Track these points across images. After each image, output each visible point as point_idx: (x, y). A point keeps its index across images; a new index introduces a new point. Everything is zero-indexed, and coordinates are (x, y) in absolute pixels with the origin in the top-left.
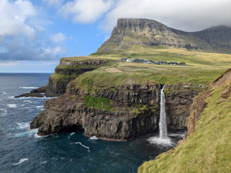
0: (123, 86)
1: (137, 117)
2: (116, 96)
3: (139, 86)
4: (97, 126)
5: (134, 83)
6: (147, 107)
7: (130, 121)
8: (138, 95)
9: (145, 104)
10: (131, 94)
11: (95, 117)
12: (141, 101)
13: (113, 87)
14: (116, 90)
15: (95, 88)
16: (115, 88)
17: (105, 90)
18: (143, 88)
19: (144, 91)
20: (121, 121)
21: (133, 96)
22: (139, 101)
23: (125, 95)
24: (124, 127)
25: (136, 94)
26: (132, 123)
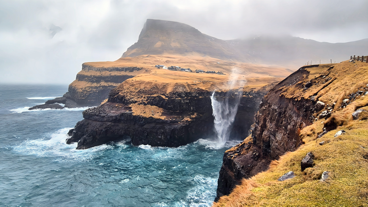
0: (173, 93)
1: (189, 124)
2: (166, 104)
3: (190, 93)
4: (147, 135)
5: (184, 90)
7: (182, 129)
8: (189, 103)
9: (196, 112)
10: (182, 101)
11: (145, 127)
12: (192, 108)
13: (163, 95)
14: (166, 97)
15: (144, 96)
16: (165, 95)
17: (155, 97)
18: (193, 95)
19: (196, 98)
20: (173, 129)
21: (184, 104)
22: (191, 108)
23: (177, 102)
24: (176, 135)
25: (187, 101)
26: (184, 130)
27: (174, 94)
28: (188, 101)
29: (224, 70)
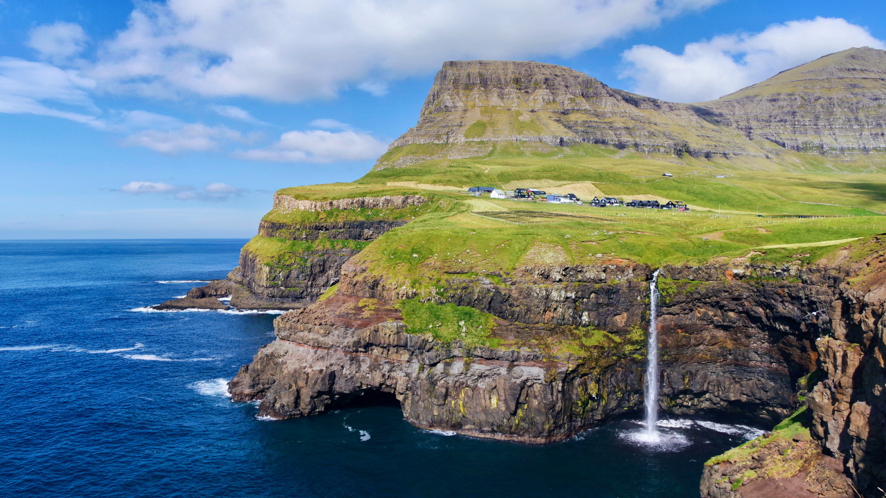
0: (526, 270)
1: (578, 366)
3: (578, 270)
4: (446, 395)
5: (561, 259)
6: (605, 336)
7: (555, 380)
8: (577, 299)
9: (598, 327)
10: (554, 295)
11: (440, 367)
12: (585, 318)
13: (493, 275)
14: (505, 281)
15: (435, 278)
16: (499, 275)
18: (591, 274)
19: (597, 286)
20: (527, 380)
21: (560, 302)
22: (580, 317)
23: (536, 298)
24: (536, 397)
25: (569, 295)
26: (561, 384)
27: (528, 272)
28: (573, 293)
29: (690, 197)
